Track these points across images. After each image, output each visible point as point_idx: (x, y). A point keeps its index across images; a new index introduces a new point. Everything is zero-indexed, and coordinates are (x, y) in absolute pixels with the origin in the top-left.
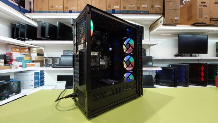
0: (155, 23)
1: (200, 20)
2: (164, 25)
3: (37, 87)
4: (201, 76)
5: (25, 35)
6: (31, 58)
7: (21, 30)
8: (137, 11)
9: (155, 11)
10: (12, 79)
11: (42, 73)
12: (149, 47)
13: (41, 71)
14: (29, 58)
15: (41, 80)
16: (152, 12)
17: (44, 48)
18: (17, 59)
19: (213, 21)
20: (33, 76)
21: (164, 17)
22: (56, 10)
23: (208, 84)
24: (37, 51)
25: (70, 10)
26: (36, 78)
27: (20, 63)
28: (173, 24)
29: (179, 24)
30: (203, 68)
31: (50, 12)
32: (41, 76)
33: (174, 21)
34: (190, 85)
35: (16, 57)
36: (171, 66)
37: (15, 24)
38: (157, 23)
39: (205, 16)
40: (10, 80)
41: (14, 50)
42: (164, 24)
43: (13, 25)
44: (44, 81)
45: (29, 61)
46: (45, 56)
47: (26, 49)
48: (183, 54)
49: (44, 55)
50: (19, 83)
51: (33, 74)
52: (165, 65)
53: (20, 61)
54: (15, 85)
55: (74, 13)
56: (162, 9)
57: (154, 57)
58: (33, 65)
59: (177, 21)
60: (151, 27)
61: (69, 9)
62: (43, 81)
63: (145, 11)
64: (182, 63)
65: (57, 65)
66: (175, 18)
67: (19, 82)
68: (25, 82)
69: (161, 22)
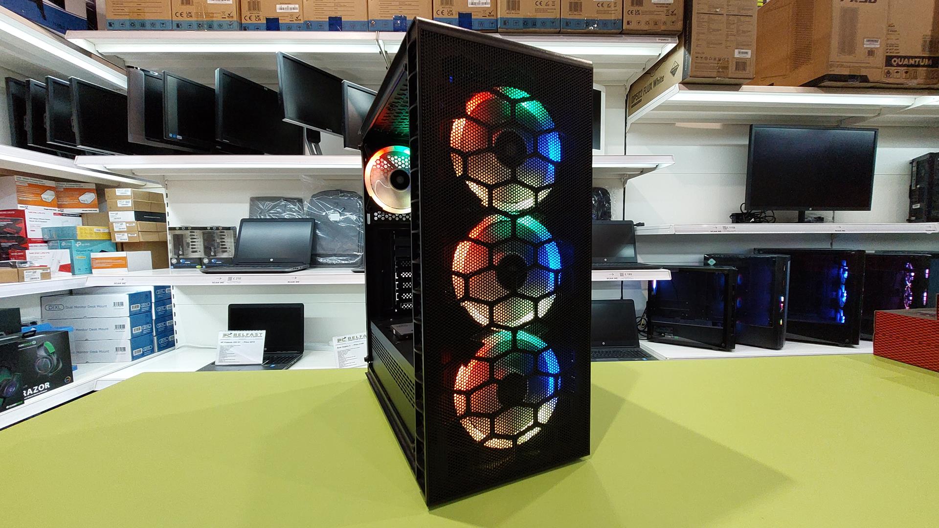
0: (649, 73)
1: (842, 65)
2: (689, 84)
3: (143, 355)
4: (835, 304)
5: (76, 129)
6: (109, 233)
7: (55, 106)
8: (568, 23)
9: (647, 23)
10: (34, 323)
11: (163, 296)
12: (625, 183)
13: (157, 288)
14: (103, 230)
15: (160, 325)
16: (633, 26)
17: (166, 186)
18: (47, 238)
19: (898, 65)
20: (125, 310)
21: (688, 49)
22: (207, 14)
23: (861, 335)
24: (135, 203)
25: (271, 16)
26: (136, 318)
27: (63, 256)
28: (727, 81)
29: (754, 81)
30: (845, 270)
31: (178, 27)
32: (160, 309)
33: (732, 67)
34: (788, 340)
35: (43, 229)
36: (712, 262)
37: (24, 80)
38: (658, 75)
39: (868, 45)
40: (24, 330)
41: (30, 197)
42: (688, 79)
43: (17, 83)
44: (175, 328)
45: (101, 246)
46: (173, 220)
47: (83, 191)
48: (769, 213)
49: (168, 219)
50: (63, 341)
51: (126, 299)
52: (690, 259)
53: (64, 244)
54: (46, 350)
55: (289, 28)
56: (680, 11)
57: (643, 225)
58: (122, 264)
59: (744, 69)
60: (634, 93)
61: (265, 13)
62: (170, 331)
63: (605, 23)
64: (759, 251)
65: (227, 262)
66: (737, 55)
67: (65, 336)
68: (90, 335)
69: (673, 72)
